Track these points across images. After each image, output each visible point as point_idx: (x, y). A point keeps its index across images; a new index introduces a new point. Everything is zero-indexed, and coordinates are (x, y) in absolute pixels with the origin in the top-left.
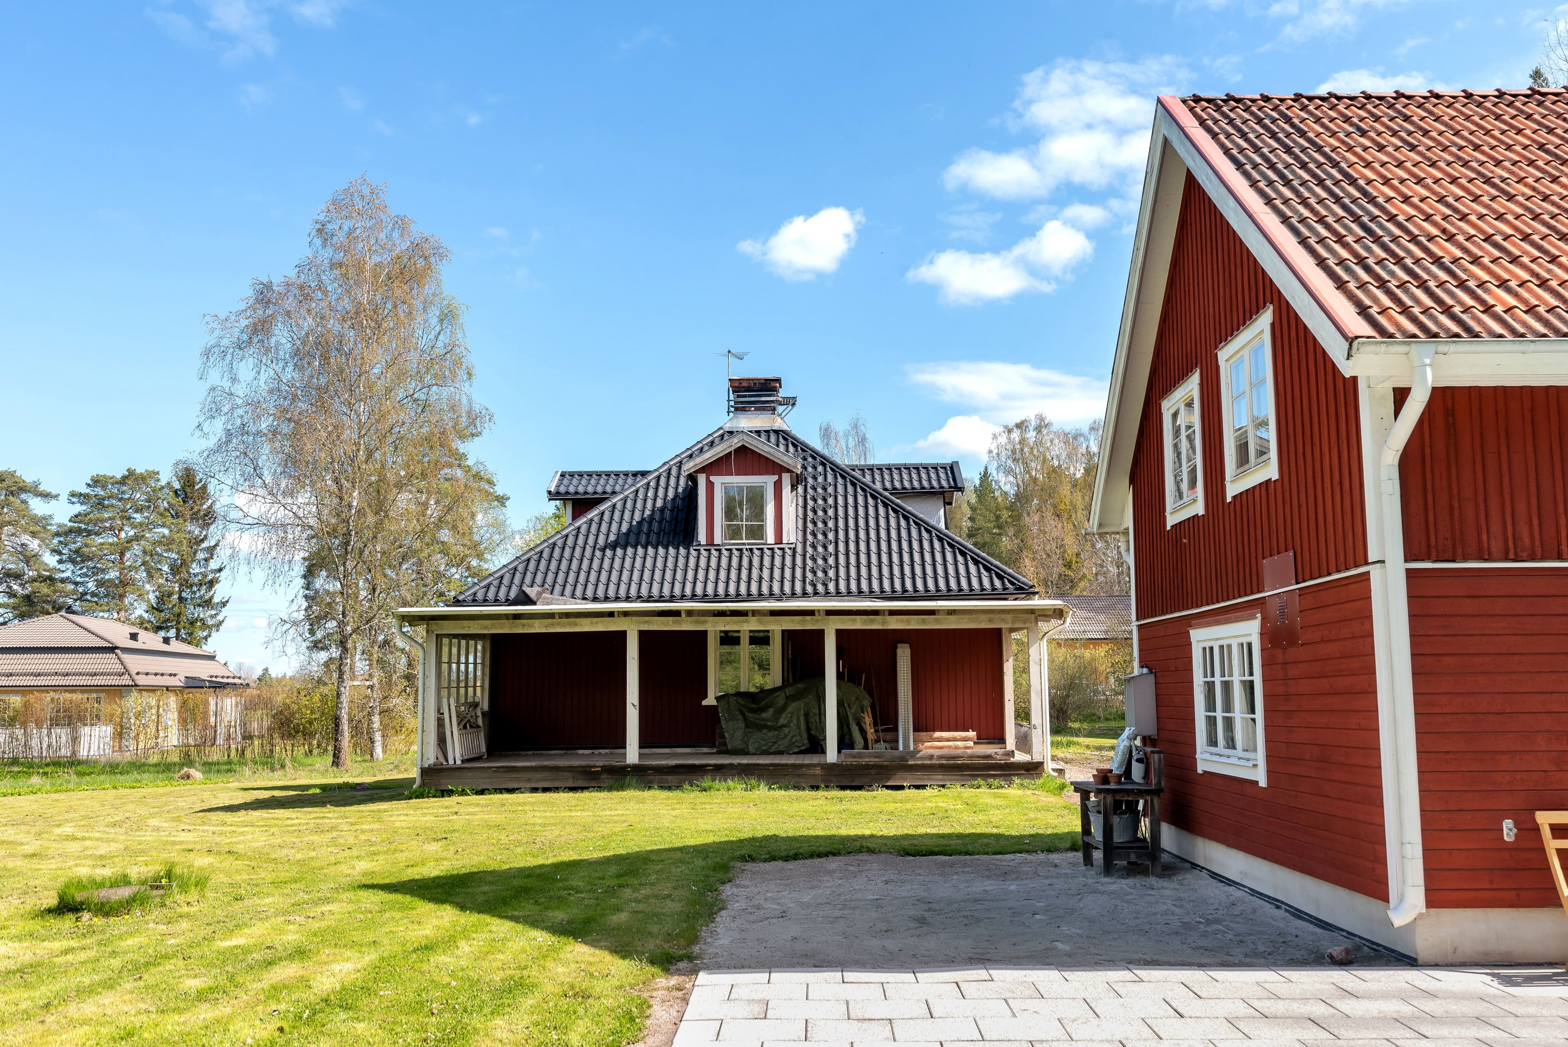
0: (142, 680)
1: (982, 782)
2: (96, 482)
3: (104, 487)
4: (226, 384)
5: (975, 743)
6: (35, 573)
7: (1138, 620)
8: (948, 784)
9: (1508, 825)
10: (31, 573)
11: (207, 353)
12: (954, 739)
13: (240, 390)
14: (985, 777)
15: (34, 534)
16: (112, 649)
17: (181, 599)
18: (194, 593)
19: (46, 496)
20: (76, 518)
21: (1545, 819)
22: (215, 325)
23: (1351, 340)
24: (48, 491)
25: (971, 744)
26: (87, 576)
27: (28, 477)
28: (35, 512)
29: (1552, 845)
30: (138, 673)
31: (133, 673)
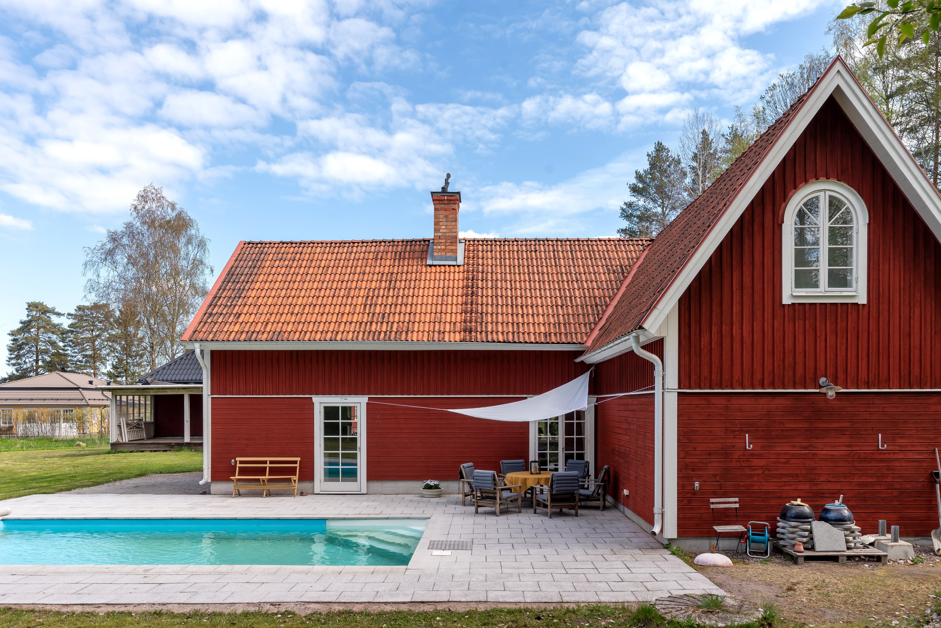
0: (91, 403)
2: (80, 308)
3: (84, 311)
4: (95, 277)
6: (56, 351)
9: (233, 461)
10: (53, 351)
11: (86, 264)
13: (102, 281)
15: (53, 333)
16: (77, 389)
17: (127, 362)
18: (134, 360)
19: (59, 314)
20: (71, 326)
21: (238, 459)
22: (90, 252)
24: (59, 312)
26: (77, 353)
27: (50, 306)
28: (53, 322)
29: (239, 465)
30: (89, 399)
31: (87, 399)
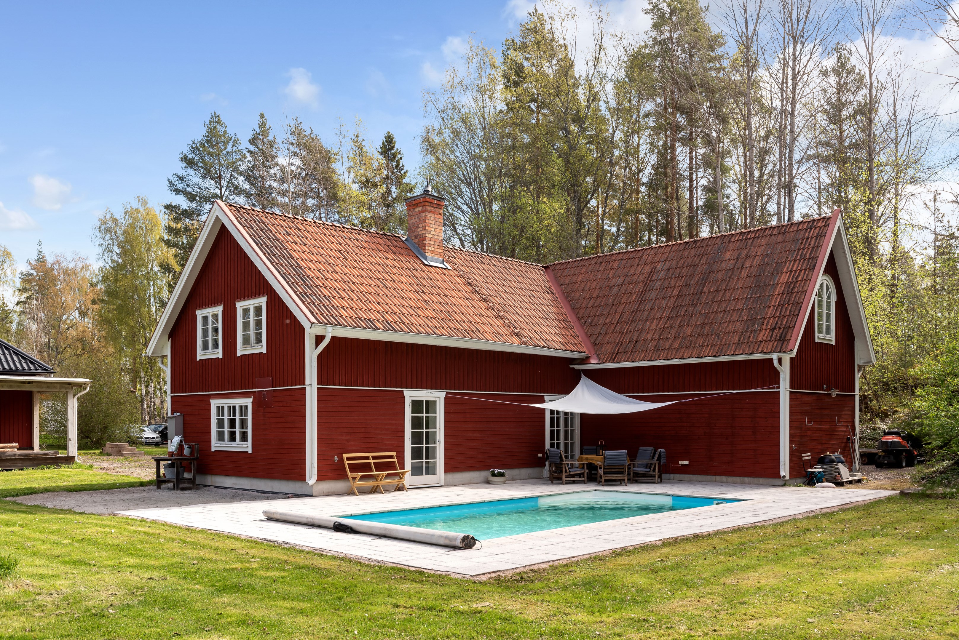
1: (45, 467)
5: (18, 449)
7: (172, 393)
8: (25, 468)
9: (336, 458)
12: (6, 447)
14: (46, 464)
21: (345, 455)
23: (312, 323)
25: (16, 449)
29: (347, 462)
